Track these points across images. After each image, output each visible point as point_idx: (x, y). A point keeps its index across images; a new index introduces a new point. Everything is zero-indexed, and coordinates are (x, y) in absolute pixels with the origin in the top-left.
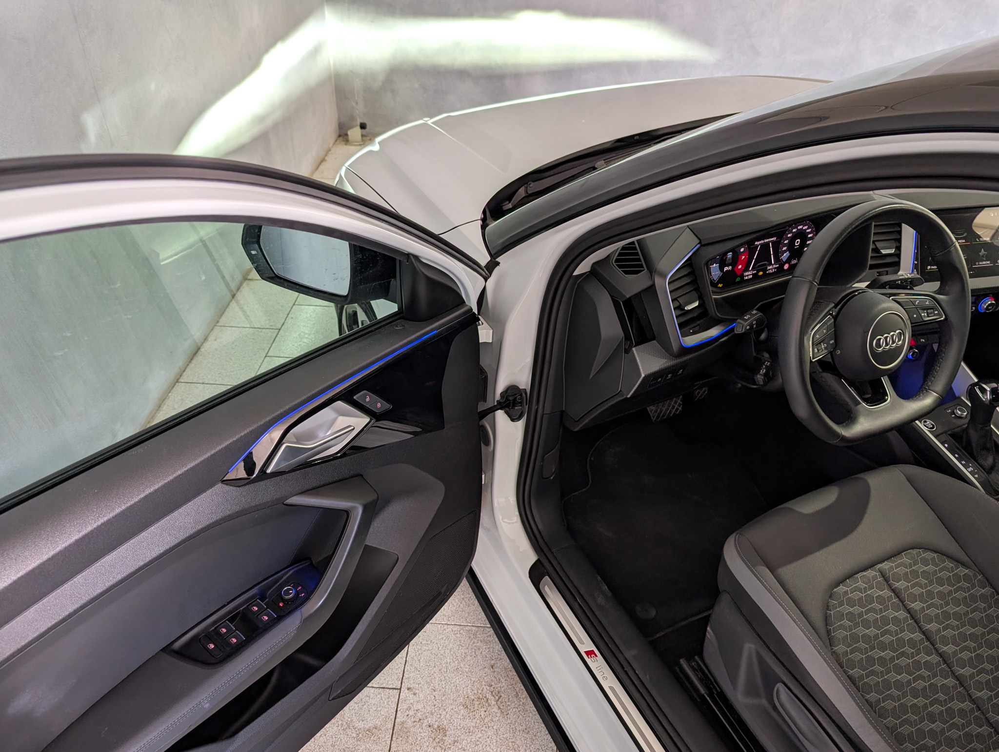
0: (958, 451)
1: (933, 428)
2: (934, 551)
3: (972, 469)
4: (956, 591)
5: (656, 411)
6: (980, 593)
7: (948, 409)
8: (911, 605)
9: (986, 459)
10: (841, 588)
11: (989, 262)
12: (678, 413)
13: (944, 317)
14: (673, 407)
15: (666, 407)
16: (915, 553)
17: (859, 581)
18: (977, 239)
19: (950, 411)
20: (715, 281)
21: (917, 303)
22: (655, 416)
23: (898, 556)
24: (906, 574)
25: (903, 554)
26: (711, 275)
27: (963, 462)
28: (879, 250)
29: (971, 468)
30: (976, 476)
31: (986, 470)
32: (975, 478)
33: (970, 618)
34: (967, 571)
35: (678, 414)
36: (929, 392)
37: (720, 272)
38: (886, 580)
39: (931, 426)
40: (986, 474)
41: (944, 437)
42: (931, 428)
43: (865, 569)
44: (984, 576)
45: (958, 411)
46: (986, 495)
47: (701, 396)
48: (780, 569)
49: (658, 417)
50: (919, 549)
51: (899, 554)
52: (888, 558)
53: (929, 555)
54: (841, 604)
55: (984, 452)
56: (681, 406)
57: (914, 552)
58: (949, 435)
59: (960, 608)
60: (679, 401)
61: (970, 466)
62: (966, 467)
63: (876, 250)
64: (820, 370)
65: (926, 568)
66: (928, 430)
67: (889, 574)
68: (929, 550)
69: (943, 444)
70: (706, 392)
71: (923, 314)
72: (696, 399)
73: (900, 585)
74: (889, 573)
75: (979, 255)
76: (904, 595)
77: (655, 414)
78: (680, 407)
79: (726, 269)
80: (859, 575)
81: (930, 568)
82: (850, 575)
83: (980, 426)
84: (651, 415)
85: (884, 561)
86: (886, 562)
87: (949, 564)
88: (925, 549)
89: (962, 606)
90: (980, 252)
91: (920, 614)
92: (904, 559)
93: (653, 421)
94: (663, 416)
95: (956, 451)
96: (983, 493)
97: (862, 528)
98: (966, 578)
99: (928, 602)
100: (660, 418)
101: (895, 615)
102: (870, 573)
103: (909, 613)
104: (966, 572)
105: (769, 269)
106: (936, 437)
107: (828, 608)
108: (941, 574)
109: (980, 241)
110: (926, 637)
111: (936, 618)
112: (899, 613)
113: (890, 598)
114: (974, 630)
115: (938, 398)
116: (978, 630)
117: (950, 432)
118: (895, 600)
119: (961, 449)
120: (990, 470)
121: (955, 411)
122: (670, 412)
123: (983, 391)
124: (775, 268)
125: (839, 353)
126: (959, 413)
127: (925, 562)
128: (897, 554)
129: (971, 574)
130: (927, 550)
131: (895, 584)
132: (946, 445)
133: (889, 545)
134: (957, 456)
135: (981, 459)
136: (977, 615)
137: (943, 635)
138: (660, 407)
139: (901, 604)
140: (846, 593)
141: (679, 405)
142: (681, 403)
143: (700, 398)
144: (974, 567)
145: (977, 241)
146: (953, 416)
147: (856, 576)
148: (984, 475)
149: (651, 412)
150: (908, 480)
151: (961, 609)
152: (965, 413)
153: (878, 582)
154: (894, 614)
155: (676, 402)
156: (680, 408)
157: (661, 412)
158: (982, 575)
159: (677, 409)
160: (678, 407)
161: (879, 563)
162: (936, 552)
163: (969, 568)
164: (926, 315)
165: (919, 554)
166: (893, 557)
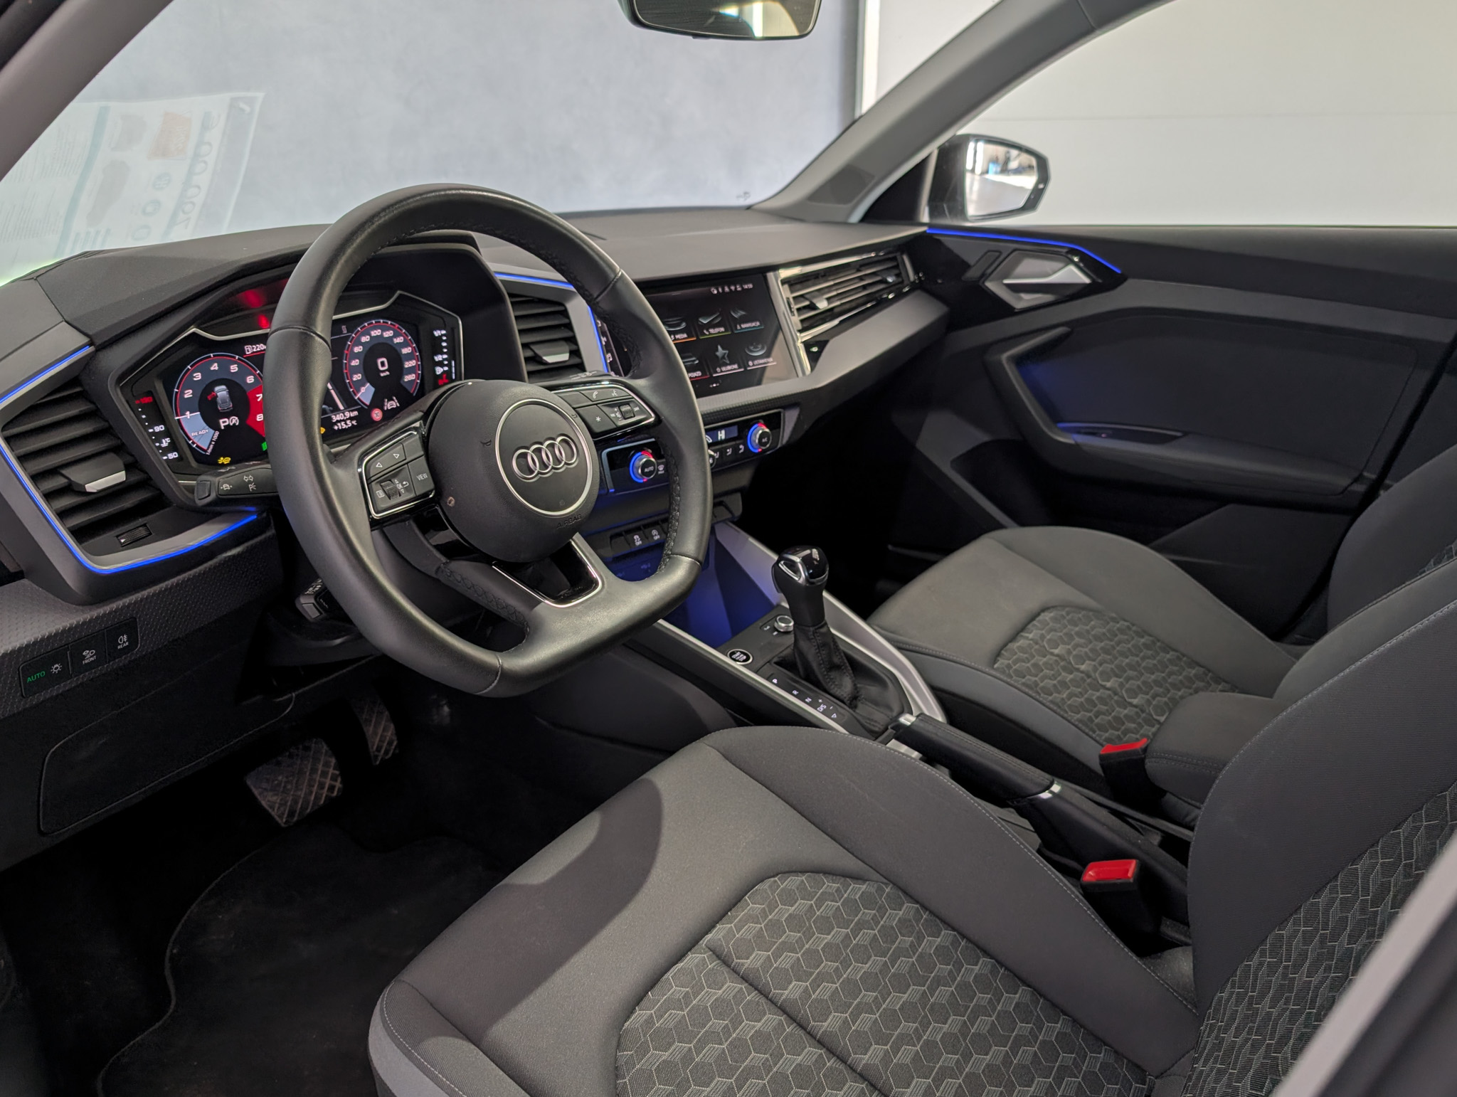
0: (797, 685)
1: (748, 658)
2: (800, 872)
3: (825, 707)
4: (855, 932)
5: (283, 804)
6: (897, 919)
7: (765, 625)
8: (782, 994)
9: (840, 686)
10: (640, 1015)
11: (736, 366)
12: (335, 794)
13: (653, 415)
14: (321, 786)
15: (304, 789)
16: (766, 887)
17: (673, 986)
18: (705, 331)
19: (768, 627)
20: (205, 451)
21: (594, 397)
22: (283, 814)
23: (739, 905)
24: (759, 935)
25: (746, 897)
26: (190, 439)
27: (808, 700)
28: (541, 358)
29: (822, 706)
30: (834, 716)
31: (845, 700)
32: (833, 719)
33: (894, 975)
34: (865, 886)
35: (336, 796)
36: (674, 558)
37: (212, 431)
38: (726, 962)
39: (745, 657)
40: (848, 709)
41: (769, 669)
42: (744, 661)
43: (680, 957)
44: (894, 884)
45: (780, 624)
46: (850, 736)
47: (387, 752)
48: (494, 1028)
49: (291, 814)
50: (774, 876)
51: (740, 901)
52: (721, 916)
53: (793, 881)
54: (643, 1051)
55: (833, 674)
56: (339, 780)
57: (765, 885)
58: (776, 663)
59: (870, 963)
60: (331, 771)
61: (821, 704)
62: (814, 705)
63: (535, 359)
64: (444, 559)
65: (793, 908)
66: (743, 666)
67: (729, 948)
68: (792, 872)
69: (769, 679)
70: (395, 743)
71: (613, 415)
72: (378, 763)
73: (751, 962)
74: (727, 946)
75: (717, 357)
76: (766, 978)
77: (282, 809)
78: (336, 781)
79: (223, 423)
80: (669, 975)
81: (801, 905)
82: (653, 982)
83: (812, 629)
84: (273, 813)
85: (714, 927)
86: (718, 926)
87: (830, 885)
88: (785, 873)
89: (873, 958)
90: (717, 350)
91: (803, 1005)
92: (751, 906)
93: (283, 825)
94: (304, 808)
95: (795, 687)
96: (845, 734)
97: (658, 874)
98: (868, 901)
99: (811, 974)
100: (297, 815)
101: (757, 1028)
102: (692, 959)
103: (785, 1012)
104: (862, 890)
105: (340, 421)
106: (756, 672)
107: (617, 1072)
108: (821, 910)
109: (710, 334)
110: (828, 1049)
111: (833, 1001)
112: (763, 1021)
113: (739, 997)
114: (906, 996)
115: (692, 565)
116: (914, 992)
117: (775, 660)
118: (752, 996)
119: (800, 680)
120: (853, 701)
121: (776, 625)
122: (317, 798)
123: (792, 565)
124: (351, 419)
125: (453, 502)
126: (783, 625)
127: (789, 899)
128: (735, 901)
129: (873, 890)
130: (787, 875)
131: (743, 965)
132: (775, 681)
133: (716, 889)
134: (795, 692)
135: (833, 686)
136: (903, 964)
137: (856, 1031)
138: (292, 793)
139: (763, 1000)
140: (649, 1021)
141: (334, 778)
142: (337, 772)
143: (387, 757)
144: (876, 876)
145: (707, 335)
146: (775, 633)
147: (665, 977)
148: (846, 711)
149: (272, 808)
150: (726, 757)
151: (875, 963)
152: (790, 622)
153: (707, 975)
154: (754, 1026)
155: (324, 774)
156: (338, 784)
157: (295, 801)
158: (891, 885)
159: (332, 788)
160: (333, 783)
161: (707, 934)
162: (803, 872)
163: (867, 880)
164: (619, 415)
165: (773, 888)
166: (730, 910)
